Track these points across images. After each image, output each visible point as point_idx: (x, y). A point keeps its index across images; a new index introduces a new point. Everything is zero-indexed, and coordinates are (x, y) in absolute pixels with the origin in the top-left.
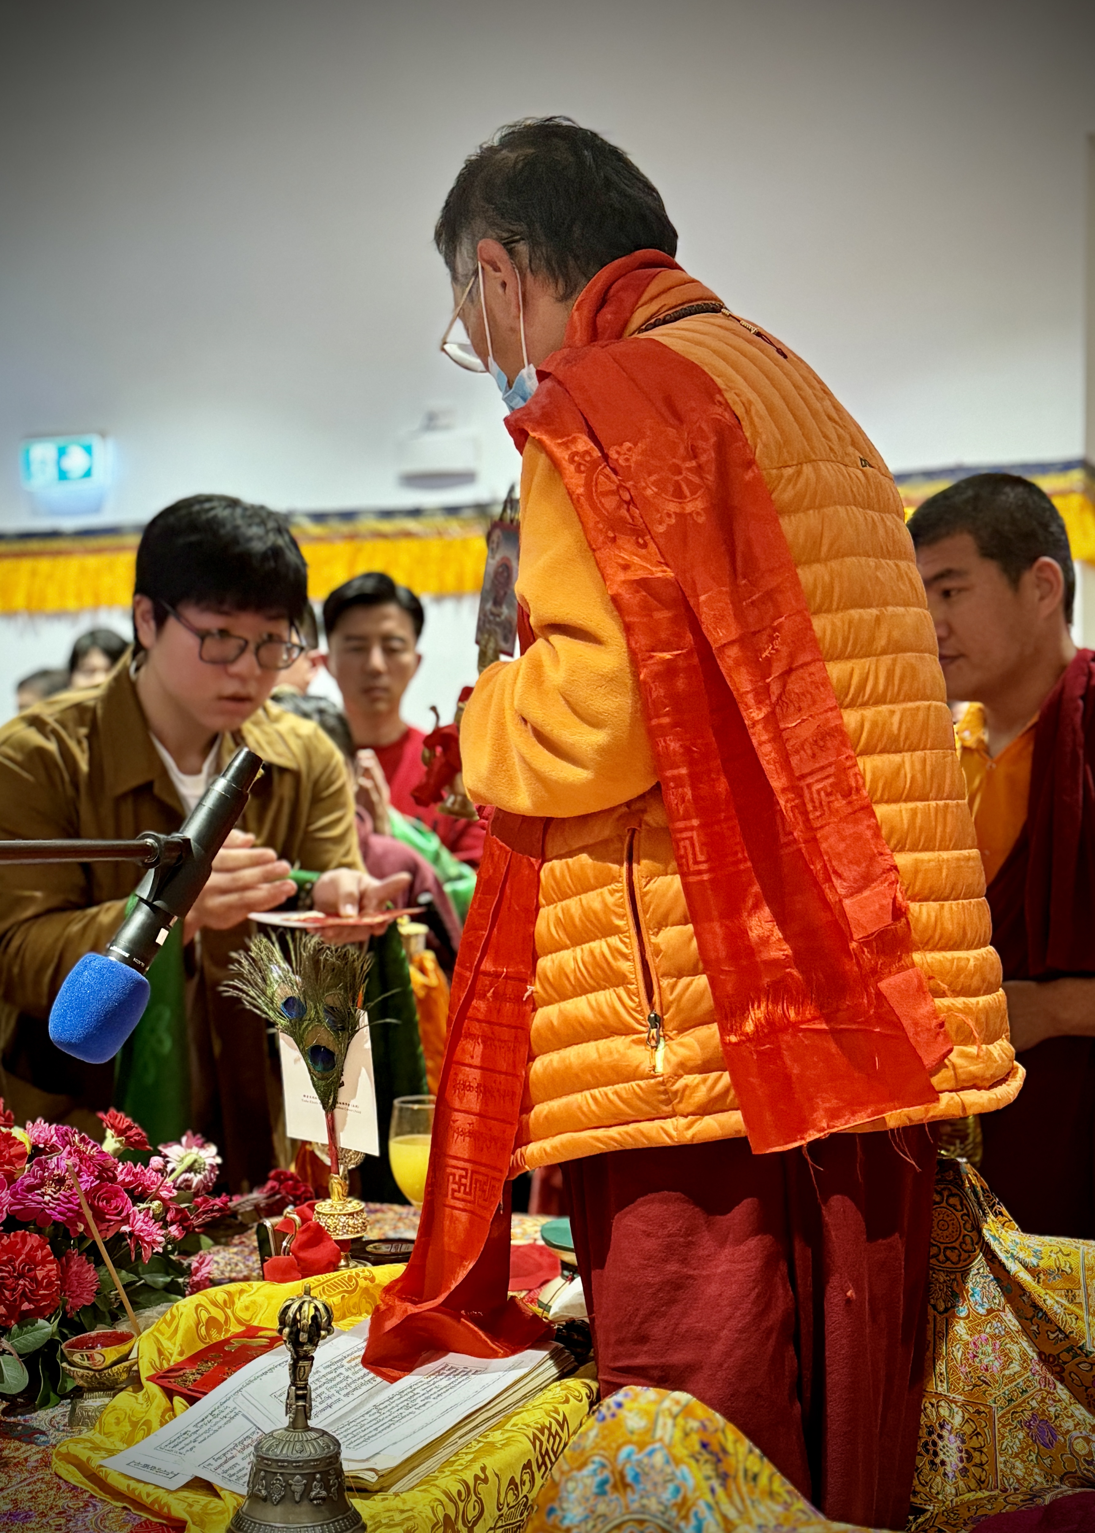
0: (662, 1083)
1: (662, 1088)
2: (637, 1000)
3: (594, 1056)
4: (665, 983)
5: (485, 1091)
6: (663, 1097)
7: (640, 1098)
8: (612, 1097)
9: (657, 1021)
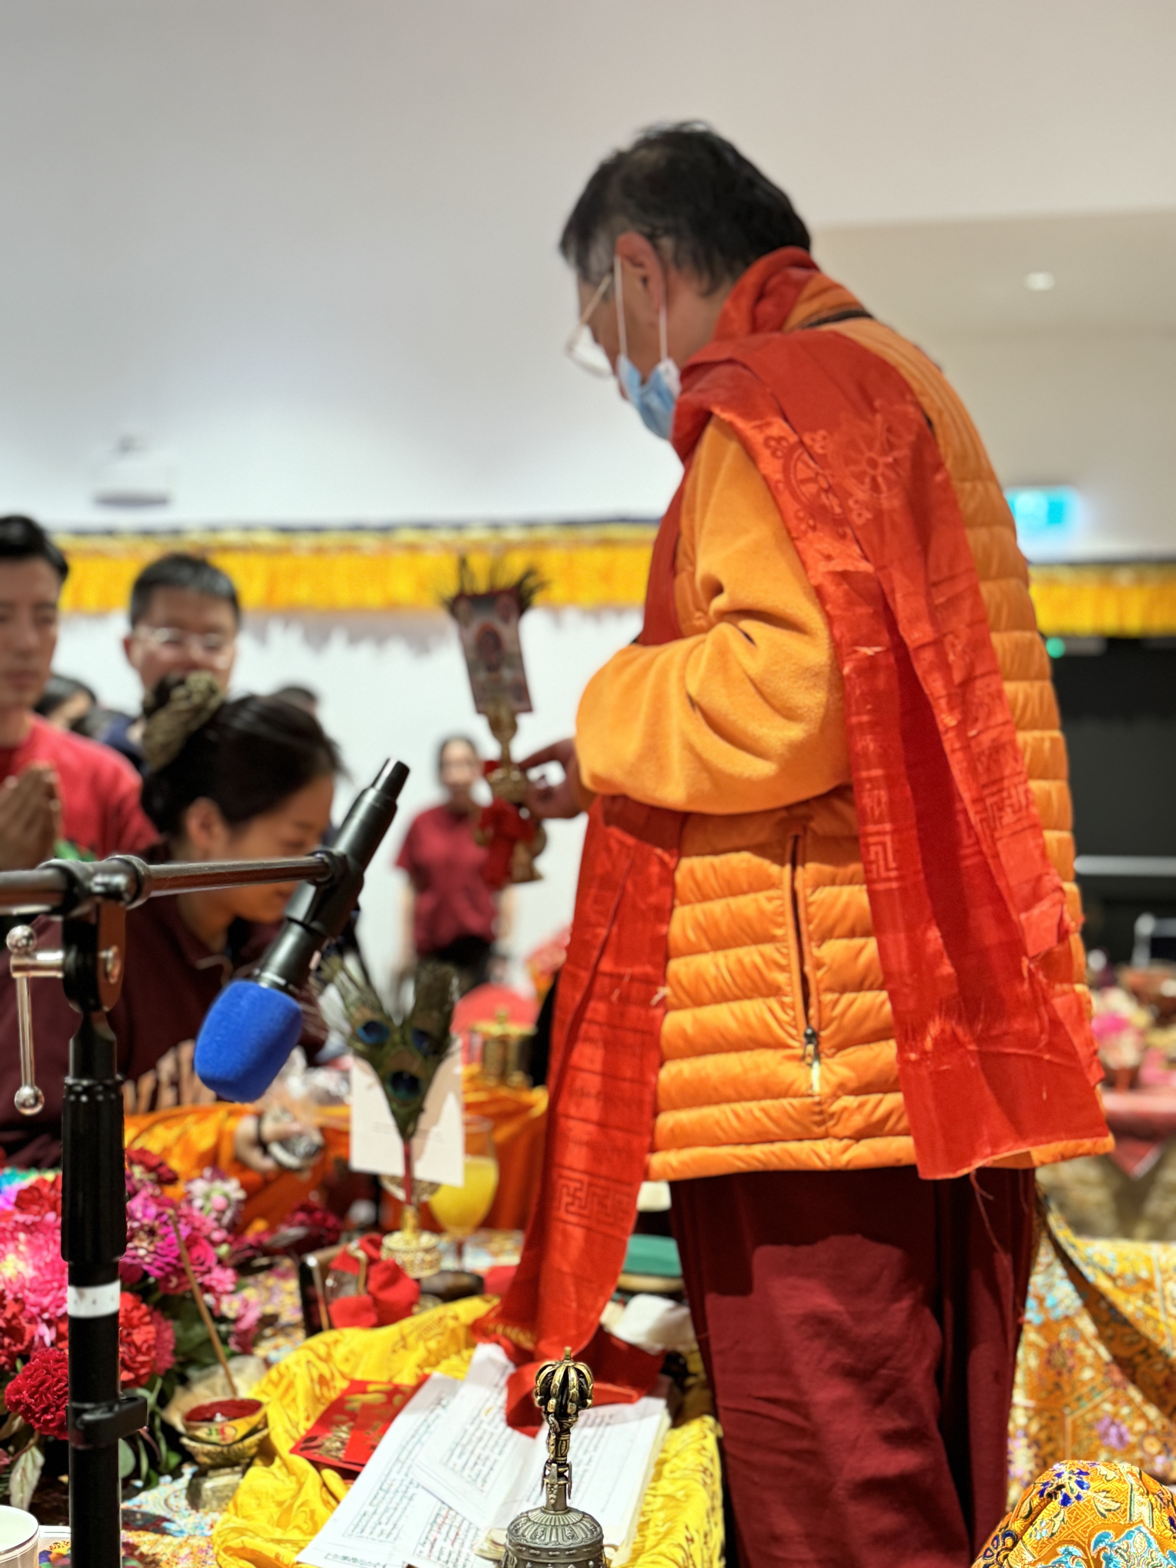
0: (819, 1103)
1: (817, 1109)
2: (791, 1013)
3: (738, 1069)
4: (828, 997)
5: (607, 1098)
6: (817, 1118)
7: (791, 1117)
8: (758, 1113)
9: (812, 1038)
